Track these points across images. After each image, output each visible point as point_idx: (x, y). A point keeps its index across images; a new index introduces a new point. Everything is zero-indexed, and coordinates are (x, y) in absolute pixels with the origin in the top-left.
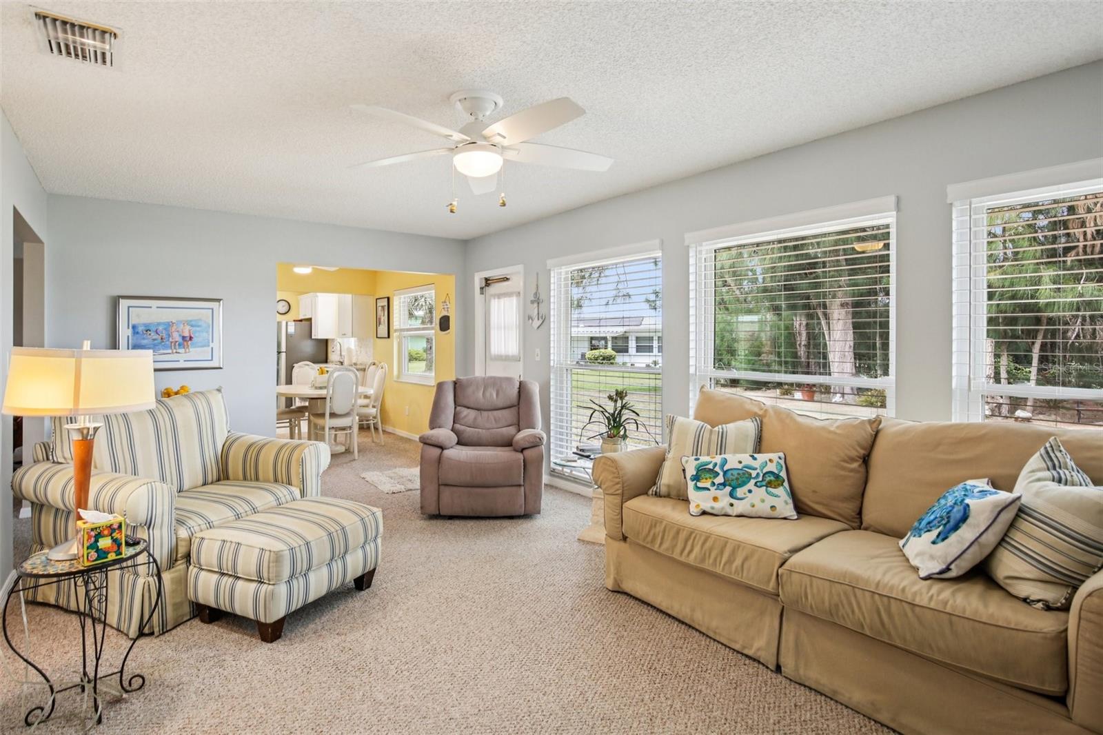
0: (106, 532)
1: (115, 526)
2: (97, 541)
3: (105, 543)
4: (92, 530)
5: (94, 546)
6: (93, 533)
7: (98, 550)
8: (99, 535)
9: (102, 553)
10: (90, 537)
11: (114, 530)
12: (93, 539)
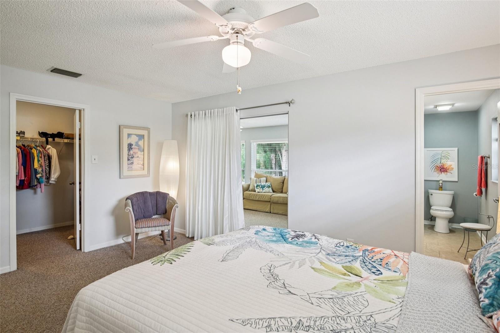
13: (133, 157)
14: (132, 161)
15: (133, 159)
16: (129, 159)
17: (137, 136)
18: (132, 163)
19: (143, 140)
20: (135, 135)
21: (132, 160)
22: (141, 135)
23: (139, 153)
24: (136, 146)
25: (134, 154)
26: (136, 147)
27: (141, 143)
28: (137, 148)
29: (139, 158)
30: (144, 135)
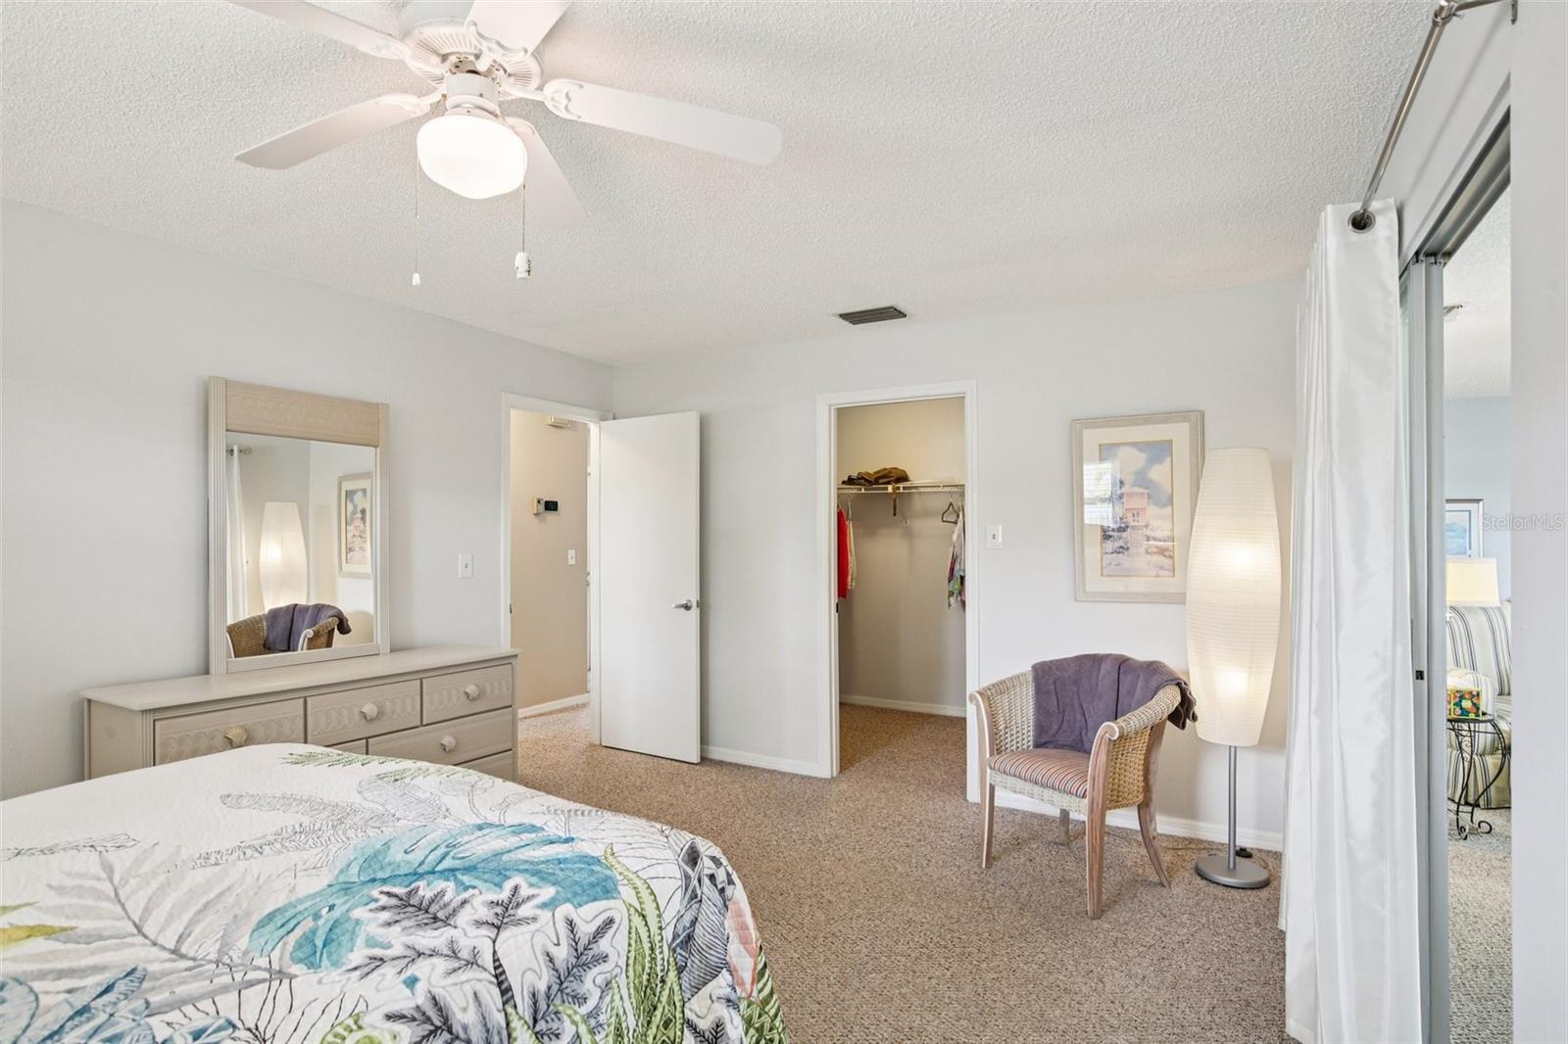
0: (1467, 696)
1: (1475, 693)
2: (1461, 701)
3: (1466, 704)
4: (1457, 692)
5: (1458, 704)
6: (1458, 695)
7: (1461, 708)
8: (1462, 698)
9: (1465, 712)
10: (1455, 697)
11: (1473, 696)
12: (1458, 700)
13: (1127, 527)
14: (1121, 543)
15: (1124, 535)
16: (1111, 533)
17: (1140, 450)
18: (1121, 547)
19: (1169, 459)
20: (1133, 444)
21: (1120, 538)
22: (1162, 442)
23: (1152, 510)
24: (1140, 486)
25: (1130, 515)
26: (1137, 489)
27: (1158, 473)
28: (1143, 494)
29: (1152, 530)
30: (1171, 441)
